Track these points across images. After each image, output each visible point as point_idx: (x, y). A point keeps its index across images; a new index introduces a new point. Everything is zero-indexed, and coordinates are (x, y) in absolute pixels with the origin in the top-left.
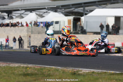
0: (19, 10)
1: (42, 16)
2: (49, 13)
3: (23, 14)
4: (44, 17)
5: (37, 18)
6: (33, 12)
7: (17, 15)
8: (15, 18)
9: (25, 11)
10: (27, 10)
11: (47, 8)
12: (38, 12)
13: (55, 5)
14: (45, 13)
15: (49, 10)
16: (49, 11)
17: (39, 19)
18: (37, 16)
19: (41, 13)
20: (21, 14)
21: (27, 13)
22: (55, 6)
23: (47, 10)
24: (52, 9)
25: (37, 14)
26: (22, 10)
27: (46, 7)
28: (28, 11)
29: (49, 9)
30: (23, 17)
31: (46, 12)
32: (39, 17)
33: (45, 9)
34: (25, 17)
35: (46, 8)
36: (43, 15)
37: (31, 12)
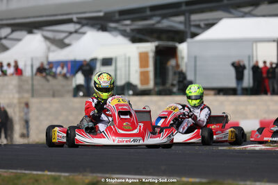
1: (62, 44)
2: (84, 33)
3: (5, 38)
4: (68, 45)
5: (49, 49)
6: (35, 31)
9: (13, 31)
10: (16, 27)
11: (78, 18)
12: (49, 32)
13: (100, 11)
14: (71, 33)
15: (83, 25)
16: (85, 29)
17: (54, 51)
18: (48, 43)
19: (62, 36)
20: (0, 39)
21: (16, 35)
22: (101, 14)
23: (78, 26)
24: (91, 22)
25: (46, 38)
27: (74, 18)
28: (21, 30)
29: (84, 22)
30: (5, 49)
31: (76, 32)
32: (53, 47)
33: (70, 21)
34: (13, 46)
35: (75, 19)
36: (67, 41)
37: (30, 32)
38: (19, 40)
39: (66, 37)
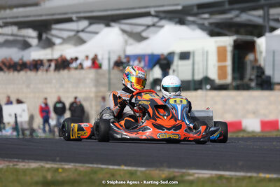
0: (69, 20)
1: (139, 38)
2: (162, 27)
3: (83, 31)
4: (146, 38)
5: (126, 42)
6: (113, 24)
7: (65, 34)
8: (61, 44)
9: (90, 24)
10: (93, 20)
11: (156, 12)
12: (127, 25)
13: (178, 5)
14: (148, 26)
15: (161, 19)
16: (163, 22)
17: (131, 44)
18: (126, 37)
19: (139, 29)
20: (78, 32)
21: (94, 28)
22: (179, 8)
23: (156, 20)
24: (169, 15)
25: (124, 31)
26: (80, 19)
27: (152, 11)
28: (99, 23)
29: (162, 15)
30: (82, 42)
31: (154, 25)
32: (131, 41)
33: (147, 14)
34: (90, 39)
35: (153, 13)
36: (144, 34)
37: (108, 25)
38: (96, 33)
39: (143, 31)
